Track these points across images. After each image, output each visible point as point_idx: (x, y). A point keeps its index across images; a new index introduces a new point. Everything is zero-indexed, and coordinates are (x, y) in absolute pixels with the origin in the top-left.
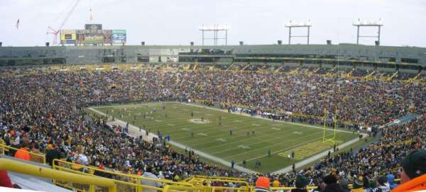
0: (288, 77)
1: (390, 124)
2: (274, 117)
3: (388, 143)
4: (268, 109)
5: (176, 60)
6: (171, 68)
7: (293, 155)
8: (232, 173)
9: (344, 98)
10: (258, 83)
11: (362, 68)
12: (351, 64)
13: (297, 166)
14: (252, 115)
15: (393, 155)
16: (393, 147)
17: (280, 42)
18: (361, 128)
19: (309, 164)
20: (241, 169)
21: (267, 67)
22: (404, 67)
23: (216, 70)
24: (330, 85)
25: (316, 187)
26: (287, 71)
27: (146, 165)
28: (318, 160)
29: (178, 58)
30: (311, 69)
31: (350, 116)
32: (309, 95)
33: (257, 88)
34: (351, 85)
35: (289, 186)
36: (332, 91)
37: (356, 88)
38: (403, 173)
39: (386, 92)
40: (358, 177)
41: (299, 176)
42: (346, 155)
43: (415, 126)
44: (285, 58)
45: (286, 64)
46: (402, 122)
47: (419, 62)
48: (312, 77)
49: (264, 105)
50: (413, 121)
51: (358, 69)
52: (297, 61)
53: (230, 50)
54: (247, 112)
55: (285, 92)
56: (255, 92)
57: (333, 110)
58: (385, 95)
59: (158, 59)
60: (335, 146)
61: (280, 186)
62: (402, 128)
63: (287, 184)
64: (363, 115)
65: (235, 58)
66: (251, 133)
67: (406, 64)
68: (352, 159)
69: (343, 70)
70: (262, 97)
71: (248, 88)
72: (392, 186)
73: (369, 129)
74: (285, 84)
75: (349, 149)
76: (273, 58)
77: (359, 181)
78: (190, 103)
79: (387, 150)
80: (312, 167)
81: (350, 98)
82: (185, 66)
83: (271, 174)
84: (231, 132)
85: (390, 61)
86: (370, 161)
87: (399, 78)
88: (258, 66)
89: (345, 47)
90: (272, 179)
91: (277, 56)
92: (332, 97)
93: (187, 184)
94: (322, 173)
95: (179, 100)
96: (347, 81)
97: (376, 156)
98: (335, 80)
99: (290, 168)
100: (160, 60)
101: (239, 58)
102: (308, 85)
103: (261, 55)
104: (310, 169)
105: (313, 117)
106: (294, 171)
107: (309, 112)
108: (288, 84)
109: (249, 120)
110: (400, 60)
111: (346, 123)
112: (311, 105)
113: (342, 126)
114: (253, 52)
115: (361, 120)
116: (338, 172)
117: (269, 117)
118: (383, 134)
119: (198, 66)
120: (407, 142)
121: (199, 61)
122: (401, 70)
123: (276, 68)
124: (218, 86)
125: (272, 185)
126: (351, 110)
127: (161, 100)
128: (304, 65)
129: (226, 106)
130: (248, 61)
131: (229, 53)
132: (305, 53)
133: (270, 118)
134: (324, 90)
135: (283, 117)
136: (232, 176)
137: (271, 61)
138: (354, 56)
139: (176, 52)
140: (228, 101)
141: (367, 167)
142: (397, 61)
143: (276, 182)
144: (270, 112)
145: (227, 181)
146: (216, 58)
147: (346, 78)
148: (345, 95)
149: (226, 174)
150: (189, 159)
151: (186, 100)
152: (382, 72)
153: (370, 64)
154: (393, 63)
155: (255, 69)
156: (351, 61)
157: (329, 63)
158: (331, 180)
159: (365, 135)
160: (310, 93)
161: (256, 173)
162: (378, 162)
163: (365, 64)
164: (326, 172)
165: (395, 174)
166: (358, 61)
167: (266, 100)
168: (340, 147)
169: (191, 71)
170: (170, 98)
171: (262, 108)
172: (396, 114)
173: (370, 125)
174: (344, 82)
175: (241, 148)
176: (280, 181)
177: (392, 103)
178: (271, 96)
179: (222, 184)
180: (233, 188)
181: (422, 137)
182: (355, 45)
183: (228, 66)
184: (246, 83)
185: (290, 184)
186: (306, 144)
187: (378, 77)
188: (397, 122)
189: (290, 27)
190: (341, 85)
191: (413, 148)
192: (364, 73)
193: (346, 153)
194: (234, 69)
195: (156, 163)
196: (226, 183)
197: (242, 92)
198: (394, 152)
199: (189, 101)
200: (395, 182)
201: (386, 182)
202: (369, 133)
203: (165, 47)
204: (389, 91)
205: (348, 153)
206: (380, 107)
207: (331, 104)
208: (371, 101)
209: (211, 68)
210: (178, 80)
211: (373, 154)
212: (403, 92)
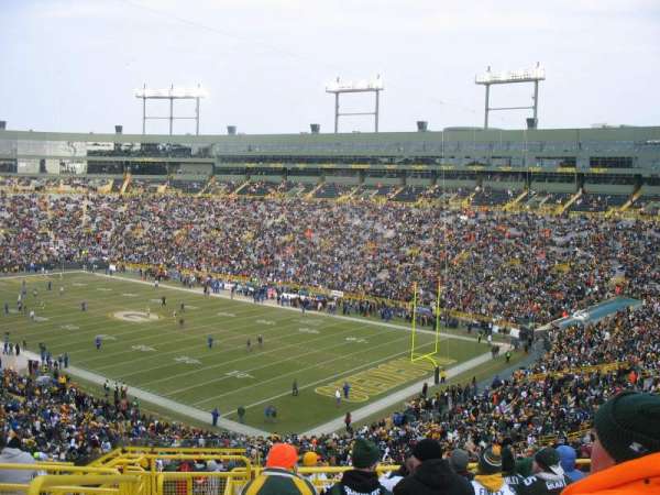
0: (335, 210)
1: (562, 322)
2: (305, 304)
3: (559, 369)
4: (292, 285)
5: (80, 168)
6: (68, 188)
7: (346, 390)
8: (215, 438)
9: (457, 257)
10: (270, 223)
11: (497, 184)
12: (472, 176)
13: (356, 416)
14: (257, 299)
15: (571, 399)
16: (571, 378)
17: (315, 128)
18: (496, 329)
19: (380, 413)
20: (234, 427)
21: (290, 186)
22: (597, 179)
23: (172, 193)
24: (425, 228)
25: (398, 467)
26: (332, 197)
27: (11, 431)
28: (401, 404)
29: (85, 164)
30: (384, 191)
31: (470, 301)
32: (379, 251)
33: (266, 236)
34: (473, 228)
35: (338, 464)
36: (429, 242)
37: (484, 235)
38: (596, 446)
39: (553, 243)
40: (490, 447)
41: (359, 441)
42: (461, 394)
43: (627, 328)
44: (326, 166)
45: (329, 179)
46: (592, 317)
47: (635, 164)
48: (386, 208)
49: (283, 275)
50: (621, 314)
51: (488, 189)
52: (352, 172)
53: (205, 145)
54: (246, 293)
55: (327, 244)
56: (263, 246)
57: (432, 286)
58: (552, 249)
59: (38, 166)
60: (437, 371)
61: (319, 465)
62: (593, 332)
63: (333, 458)
64: (500, 298)
65: (219, 165)
66: (255, 343)
67: (602, 171)
68: (474, 403)
69: (455, 191)
70: (278, 257)
71: (247, 236)
72: (569, 475)
73: (515, 333)
74: (327, 225)
75: (469, 380)
76: (301, 166)
77: (492, 457)
78: (113, 275)
79: (557, 386)
80: (389, 420)
81: (469, 259)
82: (103, 183)
83: (300, 438)
84: (211, 340)
85: (562, 165)
86: (516, 411)
87: (585, 206)
88: (268, 183)
89: (458, 136)
90: (302, 448)
91: (309, 160)
92: (430, 256)
93: (105, 468)
94: (409, 435)
95: (90, 267)
96: (464, 218)
97: (531, 400)
98: (437, 216)
99: (340, 423)
100: (43, 169)
101: (225, 165)
102: (378, 228)
103: (275, 159)
104: (383, 424)
105: (388, 302)
106: (349, 429)
107: (381, 290)
108: (333, 226)
109: (250, 311)
110: (587, 163)
111: (462, 317)
112: (384, 276)
113: (453, 325)
114: (257, 152)
115: (496, 311)
116: (444, 434)
117: (294, 303)
118: (547, 347)
119: (132, 184)
120: (605, 369)
121: (134, 172)
122: (589, 187)
123: (308, 188)
124: (176, 233)
125: (301, 462)
126: (474, 286)
127: (47, 266)
128: (369, 181)
129: (199, 279)
130: (247, 172)
131: (205, 152)
132: (369, 153)
133: (295, 305)
134: (412, 238)
135: (324, 303)
136: (215, 444)
137: (296, 172)
138: (477, 158)
139: (82, 149)
140: (203, 266)
141: (511, 424)
142: (579, 164)
143: (311, 455)
144: (294, 291)
145: (203, 456)
146: (173, 164)
147: (462, 210)
148: (458, 250)
149: (202, 441)
150: (116, 407)
151: (103, 266)
152: (544, 194)
153: (515, 174)
154: (570, 170)
155: (263, 191)
156: (470, 168)
157: (424, 175)
158: (428, 450)
159: (505, 348)
160: (380, 246)
161: (266, 435)
162: (536, 414)
163: (505, 175)
164: (420, 431)
165: (575, 445)
166: (489, 169)
167: (287, 264)
168: (450, 374)
169: (116, 196)
170: (68, 261)
171: (279, 283)
172: (578, 297)
173: (517, 322)
174: (457, 221)
175: (234, 378)
176: (318, 452)
177: (566, 269)
178: (297, 256)
179: (190, 466)
180: (217, 473)
181: (644, 358)
182: (479, 130)
183: (203, 184)
184: (242, 224)
185: (340, 460)
186: (376, 366)
187: (534, 207)
188: (580, 316)
189: (337, 93)
190: (449, 227)
191: (622, 383)
192: (502, 197)
193: (463, 387)
194: (216, 192)
195: (37, 424)
196: (200, 461)
197: (234, 246)
198: (573, 392)
199: (112, 267)
200: (577, 466)
201: (555, 463)
202: (514, 341)
203: (56, 137)
204: (559, 240)
205: (467, 388)
206: (540, 279)
207: (428, 272)
208: (518, 265)
209: (162, 189)
210: (85, 218)
211: (524, 394)
212: (597, 241)
